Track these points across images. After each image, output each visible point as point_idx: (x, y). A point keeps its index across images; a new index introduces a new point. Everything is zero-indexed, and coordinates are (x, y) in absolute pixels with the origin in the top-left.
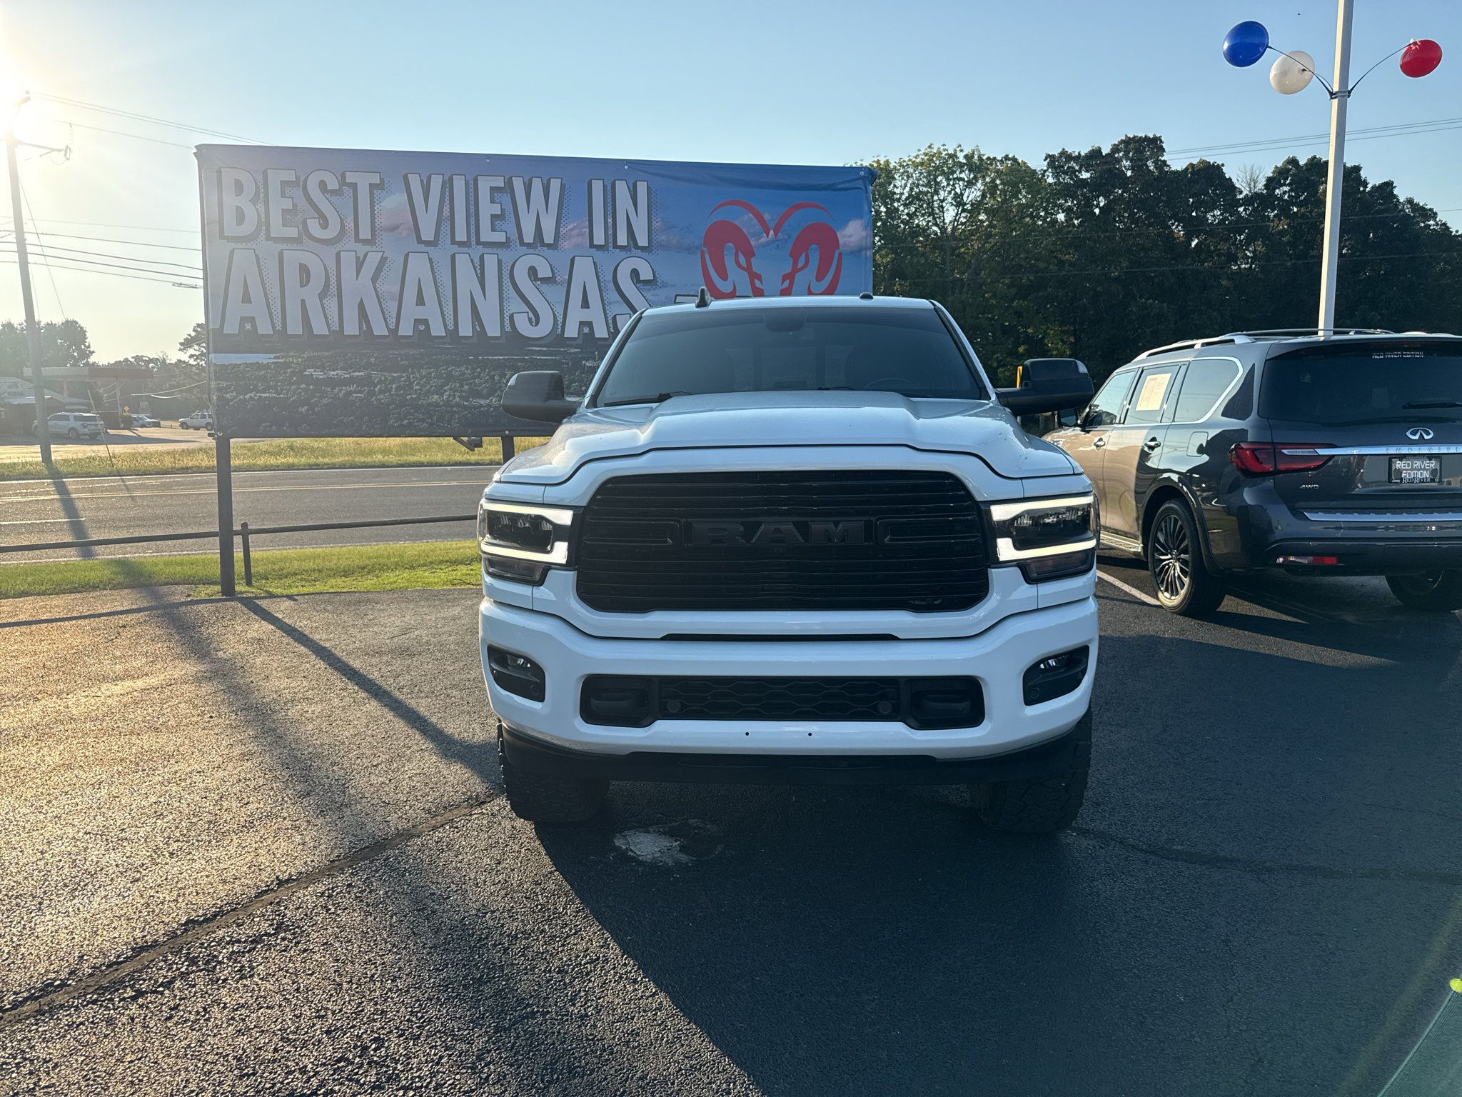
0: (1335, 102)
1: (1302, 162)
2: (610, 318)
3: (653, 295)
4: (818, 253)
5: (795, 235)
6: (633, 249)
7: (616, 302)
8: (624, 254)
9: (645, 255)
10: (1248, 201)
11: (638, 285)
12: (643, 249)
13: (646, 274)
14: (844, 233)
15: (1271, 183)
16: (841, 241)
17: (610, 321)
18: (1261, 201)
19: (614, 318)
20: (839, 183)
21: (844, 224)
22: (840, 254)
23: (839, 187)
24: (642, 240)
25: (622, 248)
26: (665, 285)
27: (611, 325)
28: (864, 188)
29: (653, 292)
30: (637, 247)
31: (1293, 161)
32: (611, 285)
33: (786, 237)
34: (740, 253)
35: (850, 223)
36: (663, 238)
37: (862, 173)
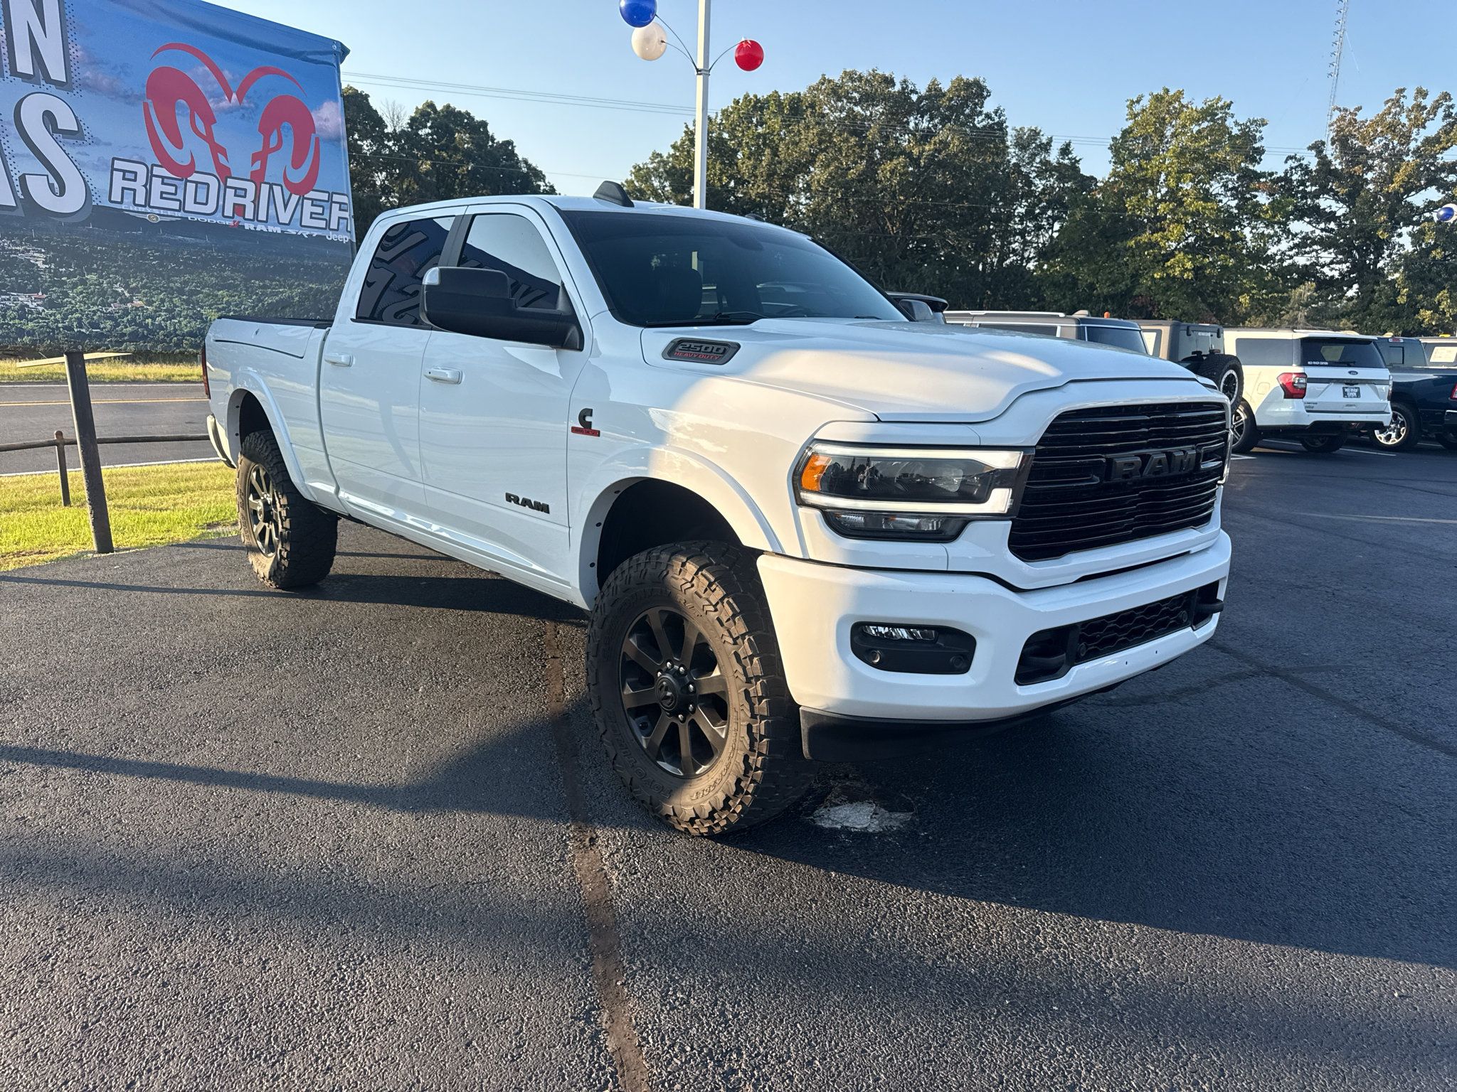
0: (700, 78)
1: (439, 108)
2: (16, 177)
3: (79, 153)
4: (291, 132)
5: (263, 106)
6: (43, 82)
7: (23, 155)
8: (29, 87)
9: (62, 93)
10: (396, 137)
11: (55, 135)
12: (58, 84)
13: (66, 121)
14: (319, 115)
15: (416, 122)
16: (316, 124)
17: (17, 183)
18: (409, 138)
19: (22, 178)
20: (312, 53)
21: (319, 105)
22: (317, 140)
23: (310, 57)
24: (58, 73)
25: (25, 77)
26: (95, 142)
27: (18, 188)
28: (335, 64)
29: (78, 149)
30: (48, 80)
31: (431, 105)
32: (13, 130)
33: (252, 105)
34: (196, 115)
35: (325, 104)
36: (88, 74)
37: (335, 47)
